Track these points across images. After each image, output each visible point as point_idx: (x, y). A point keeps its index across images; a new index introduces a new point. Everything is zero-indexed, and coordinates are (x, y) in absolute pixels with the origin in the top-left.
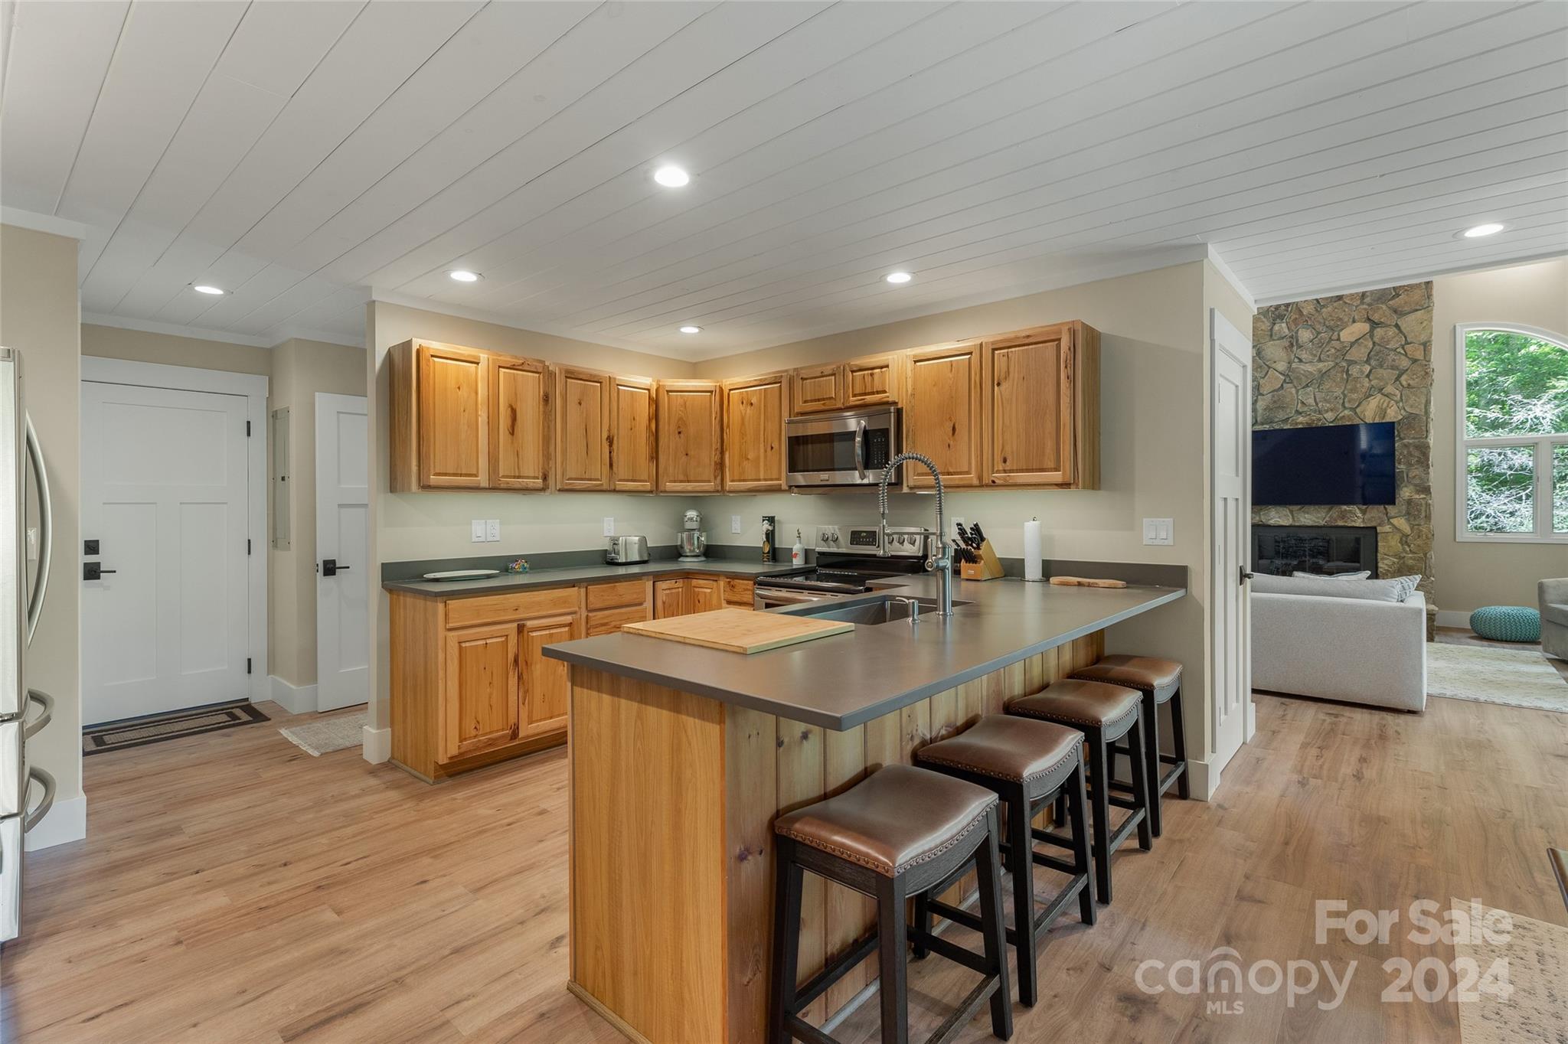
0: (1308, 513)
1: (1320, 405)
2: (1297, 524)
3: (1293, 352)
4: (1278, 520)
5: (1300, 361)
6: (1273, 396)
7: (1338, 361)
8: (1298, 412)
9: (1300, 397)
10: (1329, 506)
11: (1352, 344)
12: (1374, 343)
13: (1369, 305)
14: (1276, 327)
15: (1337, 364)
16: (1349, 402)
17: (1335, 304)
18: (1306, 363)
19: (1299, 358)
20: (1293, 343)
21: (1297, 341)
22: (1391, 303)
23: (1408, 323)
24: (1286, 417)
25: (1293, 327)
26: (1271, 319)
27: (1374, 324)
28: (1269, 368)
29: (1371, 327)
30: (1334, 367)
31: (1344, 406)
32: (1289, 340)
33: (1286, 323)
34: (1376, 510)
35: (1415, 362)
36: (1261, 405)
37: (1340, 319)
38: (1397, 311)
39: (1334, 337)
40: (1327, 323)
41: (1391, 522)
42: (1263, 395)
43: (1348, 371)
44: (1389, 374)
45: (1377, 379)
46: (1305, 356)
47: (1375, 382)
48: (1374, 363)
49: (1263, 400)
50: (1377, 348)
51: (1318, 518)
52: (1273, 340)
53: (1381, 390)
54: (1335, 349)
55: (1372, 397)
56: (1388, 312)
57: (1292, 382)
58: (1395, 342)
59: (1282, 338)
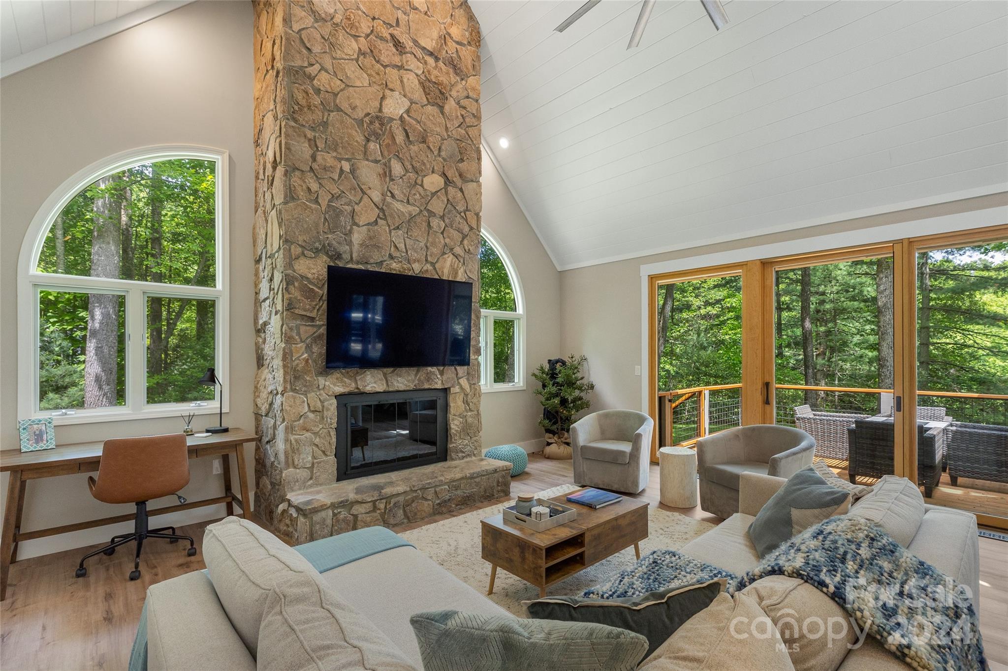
0: (400, 376)
1: (409, 252)
2: (391, 389)
3: (386, 183)
4: (375, 385)
5: (393, 196)
6: (369, 230)
7: (422, 208)
8: (391, 257)
9: (393, 239)
10: (415, 369)
11: (434, 194)
12: (448, 200)
13: (444, 160)
14: (372, 145)
15: (421, 211)
16: (431, 256)
17: (421, 145)
18: (398, 201)
19: (391, 193)
20: (387, 174)
21: (390, 171)
22: (460, 165)
23: (470, 187)
24: (381, 259)
25: (386, 153)
26: (366, 134)
27: (448, 182)
28: (364, 193)
29: (445, 183)
30: (419, 214)
31: (426, 260)
32: (384, 167)
33: (380, 144)
34: (450, 371)
35: (471, 228)
36: (357, 237)
37: (424, 164)
38: (461, 175)
39: (419, 182)
40: (414, 163)
41: (459, 383)
42: (358, 226)
43: (429, 223)
44: (457, 236)
45: (449, 237)
46: (396, 192)
47: (447, 240)
48: (447, 221)
49: (359, 233)
50: (449, 205)
51: (408, 381)
52: (367, 160)
53: (452, 249)
54: (420, 195)
55: (447, 256)
56: (457, 174)
57: (385, 219)
58: (460, 205)
59: (376, 162)
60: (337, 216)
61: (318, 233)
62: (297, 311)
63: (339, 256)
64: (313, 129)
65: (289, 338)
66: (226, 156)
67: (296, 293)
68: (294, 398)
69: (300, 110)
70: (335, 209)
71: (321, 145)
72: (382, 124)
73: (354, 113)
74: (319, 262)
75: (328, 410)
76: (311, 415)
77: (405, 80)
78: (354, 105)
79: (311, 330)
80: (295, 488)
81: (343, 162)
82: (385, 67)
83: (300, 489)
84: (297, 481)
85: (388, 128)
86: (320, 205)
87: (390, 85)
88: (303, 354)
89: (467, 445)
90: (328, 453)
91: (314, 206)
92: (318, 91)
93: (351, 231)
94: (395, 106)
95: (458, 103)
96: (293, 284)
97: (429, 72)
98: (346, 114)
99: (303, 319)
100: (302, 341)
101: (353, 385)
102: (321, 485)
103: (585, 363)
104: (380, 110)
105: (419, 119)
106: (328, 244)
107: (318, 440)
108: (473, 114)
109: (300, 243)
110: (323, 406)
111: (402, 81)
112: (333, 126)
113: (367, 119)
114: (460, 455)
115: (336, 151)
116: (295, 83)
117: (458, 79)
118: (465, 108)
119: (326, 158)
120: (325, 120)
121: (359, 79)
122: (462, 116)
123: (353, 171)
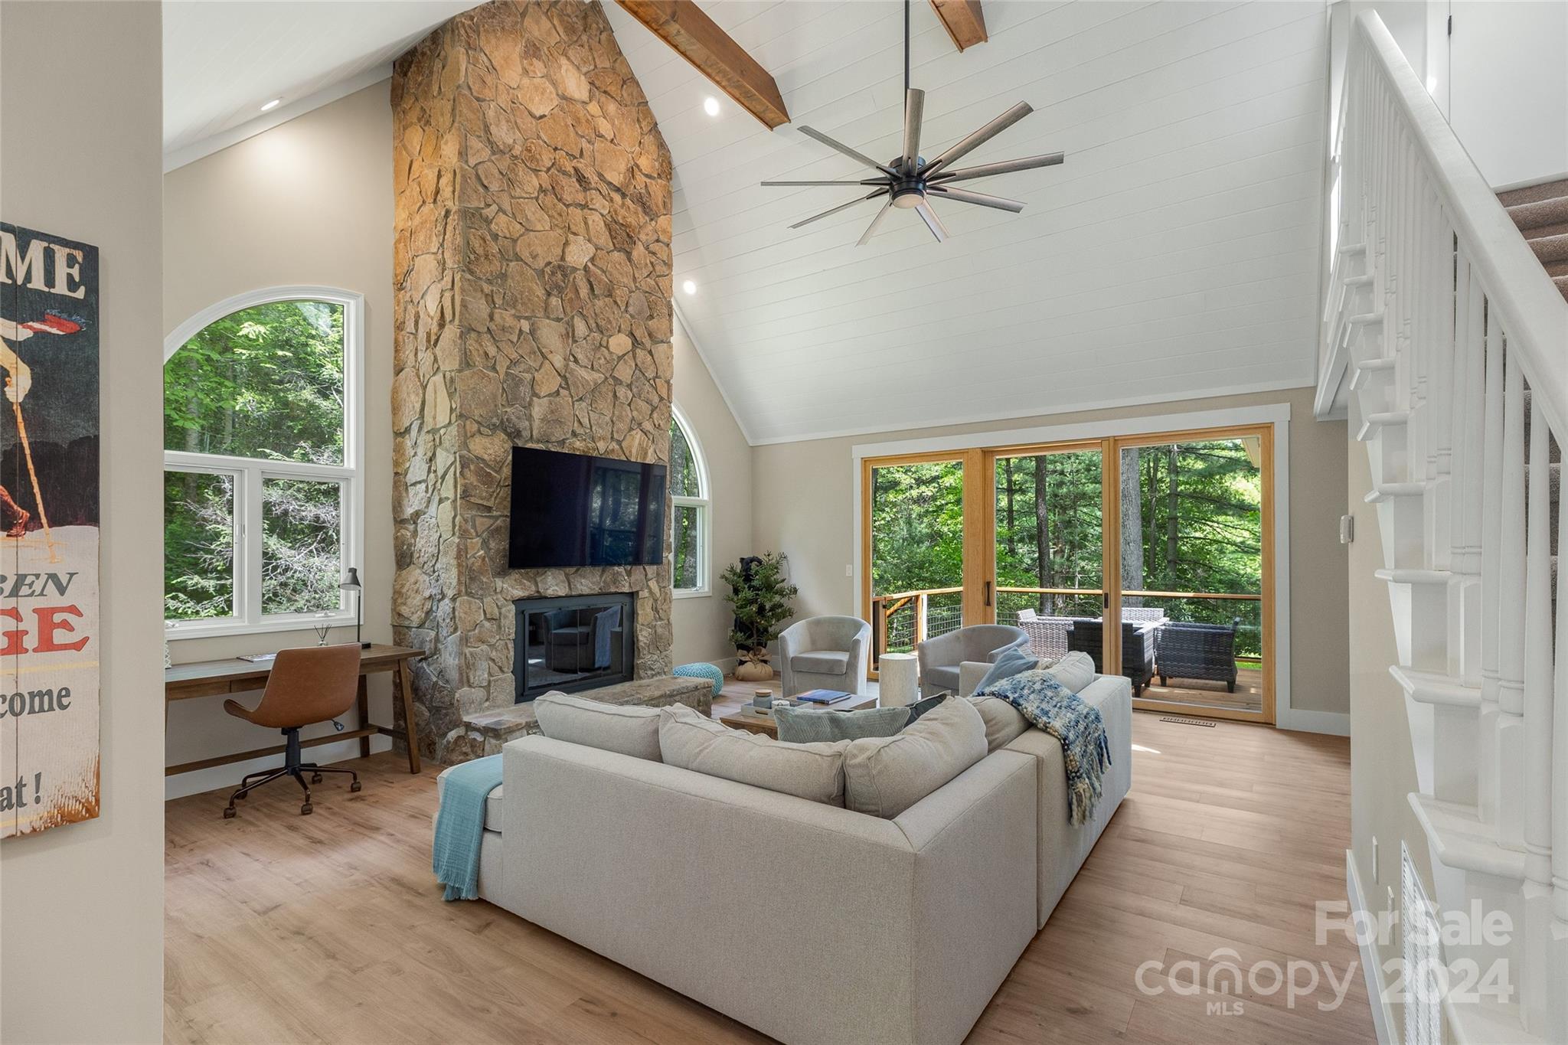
0: (584, 578)
1: (593, 429)
2: (573, 593)
3: (569, 345)
4: (556, 588)
5: (576, 361)
6: (550, 402)
7: (608, 375)
8: (574, 434)
9: (577, 413)
10: (600, 568)
11: (620, 358)
12: (636, 365)
13: (632, 316)
14: (554, 301)
15: (606, 378)
16: (618, 432)
17: (607, 299)
18: (581, 366)
19: (574, 357)
20: (570, 335)
21: (573, 331)
22: (650, 323)
23: (659, 351)
24: (564, 437)
25: (568, 309)
26: (547, 287)
27: (636, 343)
28: (545, 357)
29: (633, 344)
30: (604, 382)
31: (612, 438)
32: (566, 326)
33: (562, 299)
34: (638, 572)
35: (661, 399)
36: (538, 410)
37: (610, 322)
38: (650, 335)
39: (604, 344)
40: (599, 321)
41: (648, 585)
42: (539, 397)
43: (615, 392)
44: (645, 408)
45: (637, 410)
46: (580, 356)
47: (635, 413)
48: (635, 390)
49: (540, 405)
50: (637, 371)
51: (593, 583)
52: (548, 318)
53: (640, 424)
54: (605, 359)
55: (635, 432)
56: (646, 334)
57: (568, 388)
58: (650, 371)
59: (558, 320)
60: (517, 386)
61: (496, 406)
62: (472, 500)
63: (518, 434)
64: (489, 282)
65: (464, 531)
66: (361, 300)
67: (472, 479)
68: (470, 603)
69: (477, 259)
70: (514, 377)
71: (499, 301)
72: (565, 275)
73: (535, 263)
74: (496, 440)
75: (506, 617)
76: (487, 624)
77: (590, 222)
78: (535, 253)
79: (488, 522)
80: (470, 711)
81: (522, 321)
82: (568, 206)
83: (476, 712)
84: (473, 702)
85: (571, 280)
86: (497, 373)
87: (574, 229)
88: (478, 551)
89: (656, 661)
90: (506, 670)
91: (491, 374)
92: (495, 237)
93: (530, 404)
94: (579, 254)
95: (647, 248)
96: (469, 467)
97: (615, 211)
98: (526, 264)
99: (479, 509)
100: (477, 536)
101: (533, 588)
102: (499, 707)
103: (784, 562)
104: (563, 258)
105: (605, 269)
106: (507, 419)
107: (494, 653)
108: (663, 261)
109: (476, 418)
110: (500, 613)
111: (586, 223)
112: (512, 278)
113: (548, 270)
114: (649, 672)
115: (514, 307)
116: (471, 228)
117: (647, 218)
118: (654, 254)
119: (504, 317)
120: (503, 271)
121: (539, 221)
122: (652, 263)
123: (532, 332)
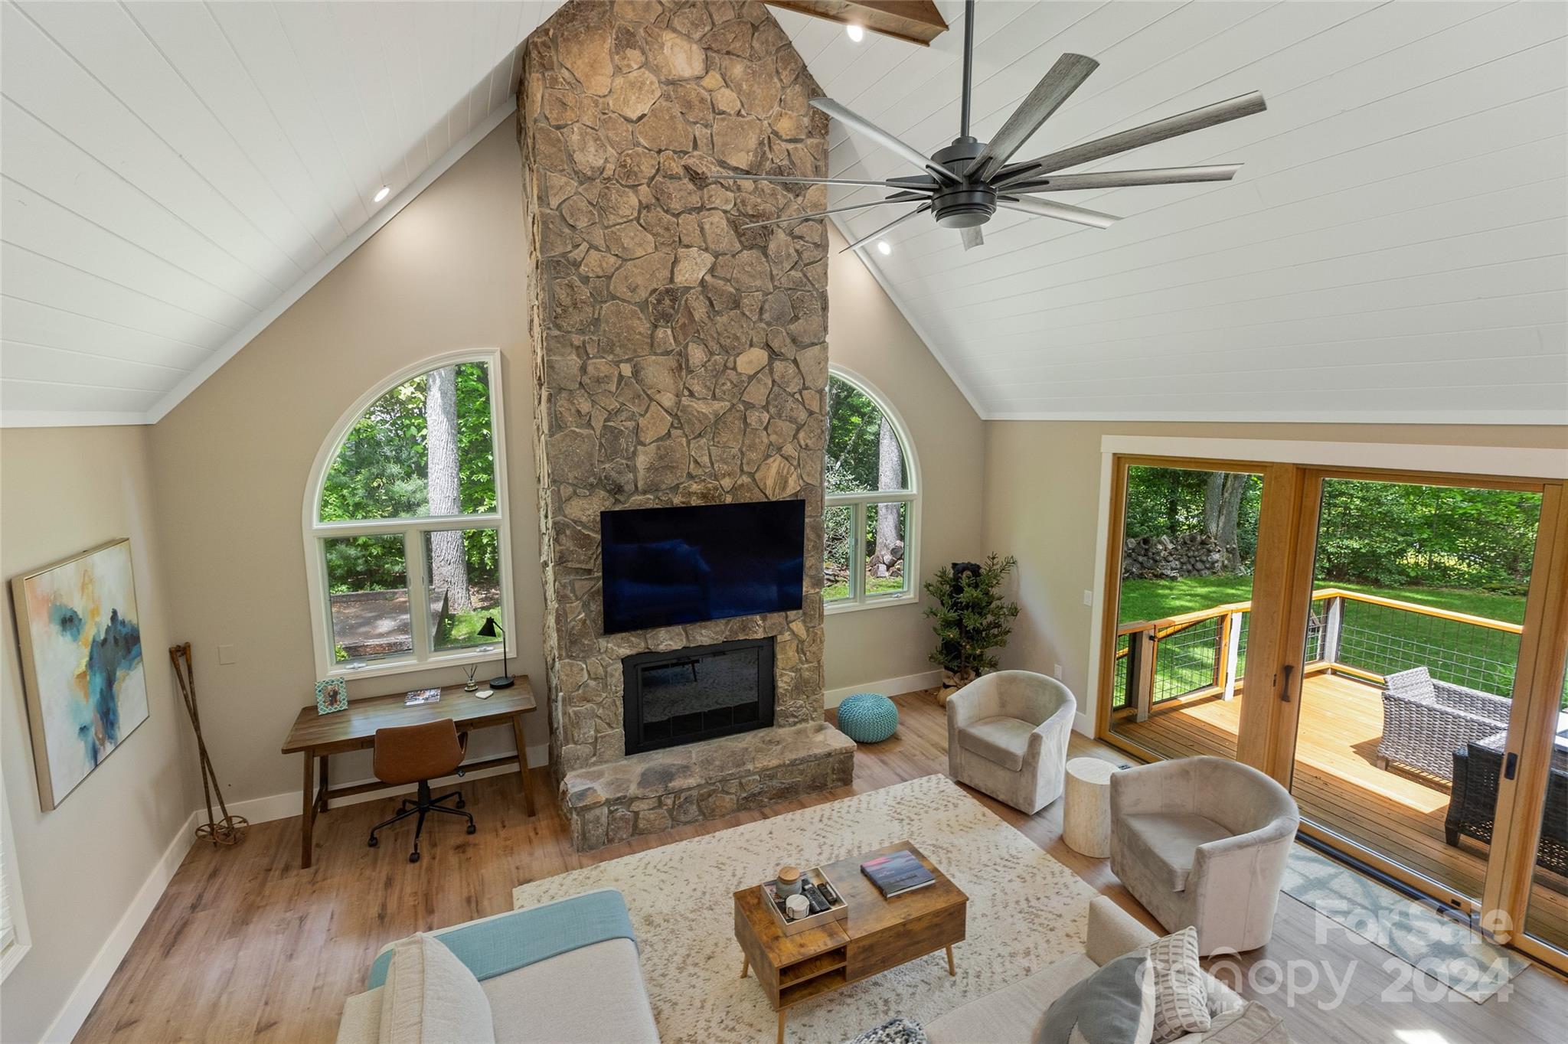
0: (705, 630)
1: (716, 466)
2: (692, 645)
3: (681, 379)
4: (671, 643)
5: (691, 394)
6: (658, 448)
7: (735, 401)
8: (690, 476)
9: (693, 453)
11: (751, 378)
12: (774, 381)
13: (769, 324)
14: (660, 333)
15: (733, 405)
16: (748, 464)
17: (732, 313)
18: (699, 399)
19: (689, 391)
20: (682, 366)
21: (687, 360)
22: (792, 327)
23: (807, 357)
24: (676, 482)
25: (681, 338)
26: (652, 319)
27: (774, 355)
28: (651, 399)
29: (770, 357)
30: (730, 410)
31: (742, 470)
32: (677, 357)
33: (672, 328)
34: (776, 618)
35: (811, 413)
36: (642, 461)
37: (737, 338)
38: (794, 340)
39: (730, 364)
40: (722, 341)
41: (789, 627)
42: (644, 445)
43: (745, 418)
44: (787, 428)
45: (776, 433)
46: (696, 388)
47: (773, 438)
48: (773, 410)
49: (646, 453)
50: (776, 388)
51: (716, 633)
52: (656, 354)
53: (780, 449)
54: (732, 382)
55: (772, 459)
56: (788, 341)
57: (681, 428)
58: (792, 385)
59: (667, 353)
60: (616, 438)
61: (592, 465)
62: (570, 565)
63: (617, 490)
64: (582, 332)
65: (562, 597)
66: (498, 354)
67: (568, 543)
68: (571, 666)
69: (565, 311)
70: (612, 429)
71: (592, 351)
72: (674, 300)
73: (635, 296)
74: (595, 499)
75: (612, 676)
76: (592, 683)
77: (707, 227)
78: (633, 286)
79: (588, 585)
80: (576, 766)
81: (622, 365)
82: (677, 216)
83: (581, 768)
84: (578, 759)
85: (683, 302)
86: (593, 429)
87: (686, 240)
88: (579, 614)
89: (801, 706)
90: (614, 726)
91: (585, 432)
92: (585, 280)
93: (634, 453)
94: (693, 269)
95: (791, 234)
96: (565, 533)
97: (743, 202)
98: (624, 301)
99: (577, 573)
100: (577, 599)
101: (643, 645)
102: (606, 762)
104: (672, 280)
105: (728, 276)
106: (605, 477)
107: (601, 711)
108: (815, 244)
109: (570, 481)
110: (606, 672)
111: (702, 229)
112: (607, 322)
113: (652, 299)
114: (791, 720)
115: (612, 352)
116: (557, 278)
117: (791, 196)
118: (801, 238)
119: (600, 366)
120: (596, 316)
121: (640, 245)
122: (797, 251)
123: (636, 373)
